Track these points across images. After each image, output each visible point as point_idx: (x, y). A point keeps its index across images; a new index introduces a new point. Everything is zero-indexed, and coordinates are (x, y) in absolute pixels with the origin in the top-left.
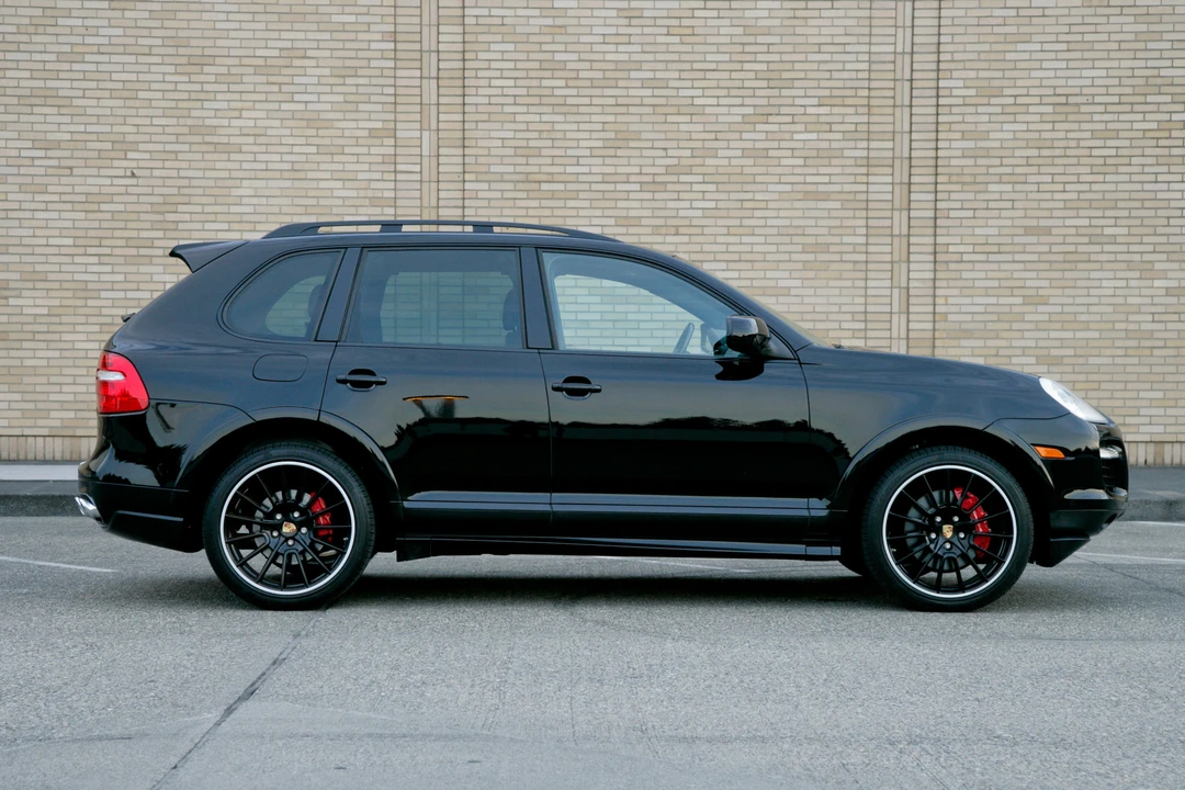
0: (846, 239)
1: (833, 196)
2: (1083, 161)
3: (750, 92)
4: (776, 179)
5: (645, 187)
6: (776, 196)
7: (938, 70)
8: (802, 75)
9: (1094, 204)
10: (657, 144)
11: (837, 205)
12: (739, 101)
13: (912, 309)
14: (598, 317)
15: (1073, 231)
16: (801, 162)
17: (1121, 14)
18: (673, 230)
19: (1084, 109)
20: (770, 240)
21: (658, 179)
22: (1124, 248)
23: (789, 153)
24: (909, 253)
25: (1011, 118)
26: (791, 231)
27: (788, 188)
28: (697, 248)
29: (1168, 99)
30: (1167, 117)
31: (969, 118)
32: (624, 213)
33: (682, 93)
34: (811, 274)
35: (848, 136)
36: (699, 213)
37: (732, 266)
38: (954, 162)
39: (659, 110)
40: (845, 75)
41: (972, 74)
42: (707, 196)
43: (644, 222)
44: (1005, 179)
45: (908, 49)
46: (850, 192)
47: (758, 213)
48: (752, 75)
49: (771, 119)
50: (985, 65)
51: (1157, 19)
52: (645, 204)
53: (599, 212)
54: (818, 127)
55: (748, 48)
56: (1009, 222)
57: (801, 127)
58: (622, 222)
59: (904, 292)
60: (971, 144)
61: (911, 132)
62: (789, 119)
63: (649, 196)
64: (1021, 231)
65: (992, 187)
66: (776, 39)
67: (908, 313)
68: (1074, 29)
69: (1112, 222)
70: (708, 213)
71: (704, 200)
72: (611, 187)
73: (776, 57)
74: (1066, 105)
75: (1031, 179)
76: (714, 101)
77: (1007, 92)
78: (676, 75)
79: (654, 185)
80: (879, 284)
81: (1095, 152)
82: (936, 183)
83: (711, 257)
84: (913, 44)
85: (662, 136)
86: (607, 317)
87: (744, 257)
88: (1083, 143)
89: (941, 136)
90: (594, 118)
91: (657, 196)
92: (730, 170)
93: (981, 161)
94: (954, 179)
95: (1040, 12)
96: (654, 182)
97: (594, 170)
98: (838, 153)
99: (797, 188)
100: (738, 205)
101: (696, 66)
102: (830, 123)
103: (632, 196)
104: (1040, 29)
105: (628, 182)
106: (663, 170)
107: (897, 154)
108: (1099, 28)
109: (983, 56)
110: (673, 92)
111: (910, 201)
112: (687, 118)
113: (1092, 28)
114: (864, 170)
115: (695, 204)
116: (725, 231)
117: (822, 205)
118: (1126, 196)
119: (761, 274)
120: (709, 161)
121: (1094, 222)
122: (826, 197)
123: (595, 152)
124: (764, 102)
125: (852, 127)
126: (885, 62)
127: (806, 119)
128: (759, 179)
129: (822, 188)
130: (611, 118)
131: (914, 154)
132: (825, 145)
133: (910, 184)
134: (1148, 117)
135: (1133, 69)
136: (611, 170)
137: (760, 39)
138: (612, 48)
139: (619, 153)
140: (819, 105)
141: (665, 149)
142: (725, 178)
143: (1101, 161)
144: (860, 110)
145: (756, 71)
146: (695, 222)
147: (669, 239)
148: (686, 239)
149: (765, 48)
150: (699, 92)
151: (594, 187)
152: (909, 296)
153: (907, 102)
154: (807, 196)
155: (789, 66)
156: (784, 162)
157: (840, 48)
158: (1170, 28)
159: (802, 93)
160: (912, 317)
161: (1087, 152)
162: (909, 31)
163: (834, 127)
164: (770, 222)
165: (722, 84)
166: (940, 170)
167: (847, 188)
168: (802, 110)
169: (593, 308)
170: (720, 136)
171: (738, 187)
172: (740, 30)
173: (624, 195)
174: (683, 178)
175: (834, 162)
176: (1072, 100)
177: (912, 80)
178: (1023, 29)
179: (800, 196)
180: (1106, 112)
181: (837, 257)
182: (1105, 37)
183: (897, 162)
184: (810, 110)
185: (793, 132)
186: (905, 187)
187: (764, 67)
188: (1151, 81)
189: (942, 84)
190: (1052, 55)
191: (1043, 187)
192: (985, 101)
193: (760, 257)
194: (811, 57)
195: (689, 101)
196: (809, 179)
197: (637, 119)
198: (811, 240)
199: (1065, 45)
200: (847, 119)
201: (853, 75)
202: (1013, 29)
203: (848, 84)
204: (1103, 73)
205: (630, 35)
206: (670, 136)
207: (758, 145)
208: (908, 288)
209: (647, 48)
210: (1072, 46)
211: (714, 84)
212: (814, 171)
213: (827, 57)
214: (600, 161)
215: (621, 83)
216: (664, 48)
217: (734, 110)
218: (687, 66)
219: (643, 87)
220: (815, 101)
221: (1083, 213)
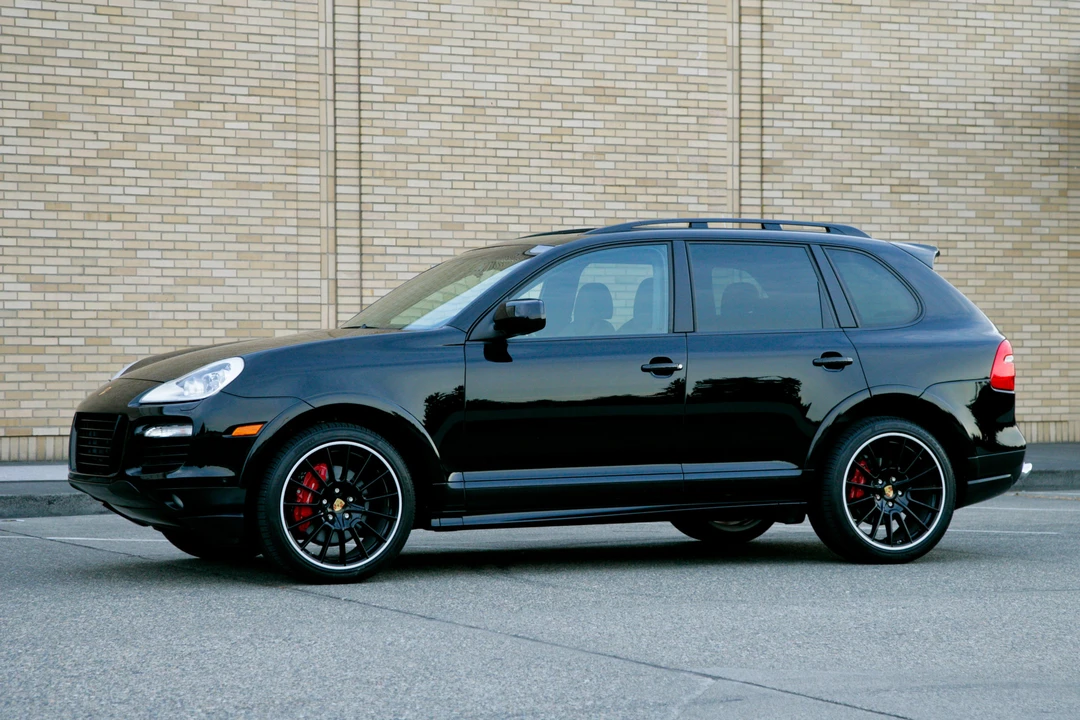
0: (278, 230)
1: (265, 187)
2: (490, 161)
3: (181, 78)
4: (209, 167)
5: (75, 171)
6: (209, 185)
7: (359, 67)
8: (231, 63)
9: (501, 203)
10: (88, 127)
11: (269, 195)
12: (170, 86)
13: (341, 300)
14: (27, 305)
15: (483, 227)
16: (232, 151)
17: (517, 25)
18: (105, 217)
19: (489, 111)
20: (204, 229)
21: (89, 163)
23: (221, 141)
24: (336, 245)
25: (426, 117)
26: (225, 220)
27: (221, 177)
28: (131, 236)
29: (558, 106)
30: (558, 123)
31: (389, 115)
32: (53, 197)
33: (112, 74)
34: (244, 264)
35: (277, 127)
36: (132, 200)
37: (167, 254)
38: (377, 157)
39: (88, 91)
40: (274, 66)
41: (390, 73)
42: (140, 182)
43: (75, 207)
44: (422, 175)
45: (330, 45)
46: (281, 183)
47: (192, 202)
48: (182, 61)
49: (203, 106)
50: (402, 65)
51: (547, 31)
52: (77, 189)
53: (27, 196)
54: (249, 117)
55: (177, 33)
56: (426, 217)
57: (232, 116)
58: (52, 206)
59: (332, 284)
60: (391, 140)
61: (335, 126)
62: (220, 107)
63: (80, 180)
64: (438, 226)
65: (411, 183)
66: (205, 26)
67: (337, 304)
68: (478, 35)
69: (515, 219)
70: (141, 200)
71: (136, 186)
72: (39, 169)
73: (205, 44)
74: (474, 108)
75: (445, 176)
76: (145, 85)
77: (422, 91)
78: (105, 56)
79: (84, 169)
80: (310, 275)
81: (500, 153)
82: (361, 177)
83: (145, 245)
84: (334, 40)
85: (93, 119)
86: (37, 305)
87: (179, 246)
88: (489, 144)
89: (364, 130)
90: (20, 96)
91: (89, 180)
92: (162, 156)
93: (401, 157)
94: (377, 173)
95: (448, 17)
96: (85, 166)
97: (21, 150)
98: (268, 144)
99: (231, 177)
100: (171, 192)
101: (125, 48)
102: (261, 114)
103: (62, 179)
104: (449, 34)
105: (58, 165)
106: (93, 154)
107: (323, 147)
108: (500, 37)
109: (400, 56)
110: (103, 74)
111: (336, 194)
112: (118, 102)
113: (493, 36)
114: (293, 162)
115: (128, 190)
116: (158, 218)
117: (254, 195)
118: (527, 195)
119: (196, 264)
120: (141, 147)
121: (501, 219)
122: (258, 187)
123: (22, 132)
124: (195, 88)
125: (281, 119)
126: (309, 56)
127: (236, 108)
128: (192, 166)
129: (254, 178)
130: (38, 97)
131: (339, 147)
132: (256, 135)
133: (336, 177)
134: (544, 122)
135: (529, 76)
136: (39, 151)
137: (190, 25)
138: (37, 23)
139: (48, 133)
140: (249, 95)
141: (96, 132)
142: (158, 165)
143: (505, 162)
144: (288, 102)
145: (186, 57)
146: (128, 209)
147: (102, 226)
148: (119, 226)
149: (194, 35)
151: (21, 169)
152: (337, 287)
153: (331, 96)
154: (241, 186)
155: (218, 54)
156: (217, 150)
157: (267, 39)
158: (558, 40)
159: (231, 81)
160: (340, 309)
161: (492, 153)
162: (330, 26)
163: (265, 118)
164: (204, 211)
165: (153, 68)
166: (364, 164)
167: (278, 179)
168: (232, 99)
169: (22, 296)
170: (152, 121)
171: (171, 174)
172: (169, 15)
173: (53, 179)
174: (115, 163)
175: (265, 152)
176: (479, 102)
177: (334, 75)
178: (434, 33)
179: (233, 185)
180: (508, 116)
181: (269, 248)
182: (504, 45)
183: (324, 155)
184: (241, 100)
185: (225, 121)
186: (331, 180)
187: (194, 53)
188: (545, 89)
189: (363, 80)
190: (460, 59)
191: (456, 184)
192: (402, 99)
193: (195, 246)
194: (240, 46)
195: (119, 84)
196: (242, 169)
197: (65, 99)
198: (245, 230)
199: (471, 50)
200: (276, 110)
201: (281, 67)
202: (425, 32)
203: (277, 75)
204: (504, 79)
205: (56, 11)
206: (101, 118)
207: (191, 132)
208: (336, 280)
209: (74, 26)
210: (478, 52)
211: (144, 67)
212: (245, 160)
213: (255, 47)
214: (26, 141)
215: (47, 61)
216: (92, 27)
217: (165, 95)
218: (116, 48)
219: (70, 67)
220: (245, 91)
221: (491, 210)
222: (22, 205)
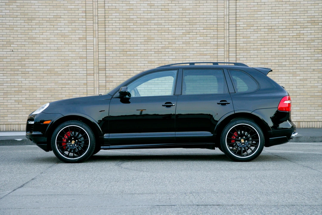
1: (208, 55)
2: (276, 44)
3: (184, 26)
4: (192, 50)
5: (156, 53)
6: (192, 55)
7: (236, 20)
8: (199, 21)
9: (280, 56)
10: (159, 41)
11: (209, 57)
12: (181, 29)
15: (274, 63)
16: (199, 45)
17: (286, 4)
19: (276, 30)
21: (159, 50)
22: (288, 68)
23: (195, 43)
25: (256, 32)
27: (196, 52)
29: (299, 27)
30: (299, 32)
31: (245, 33)
32: (150, 60)
33: (166, 26)
35: (211, 38)
36: (171, 60)
38: (241, 45)
39: (159, 31)
40: (211, 21)
41: (245, 21)
42: (173, 55)
43: (156, 62)
44: (255, 49)
45: (228, 14)
48: (185, 21)
49: (190, 33)
50: (249, 18)
51: (295, 5)
52: (156, 57)
53: (143, 60)
54: (203, 36)
55: (184, 14)
56: (256, 61)
57: (198, 36)
58: (150, 62)
60: (245, 40)
61: (229, 37)
62: (195, 33)
63: (157, 55)
64: (260, 64)
65: (251, 52)
66: (191, 12)
68: (273, 8)
69: (284, 61)
70: (173, 59)
72: (146, 53)
73: (191, 16)
74: (271, 29)
75: (262, 49)
76: (175, 29)
77: (255, 25)
78: (164, 22)
79: (158, 52)
81: (280, 42)
82: (236, 51)
84: (229, 12)
85: (160, 38)
88: (276, 39)
89: (237, 38)
90: (141, 34)
91: (159, 55)
92: (179, 48)
93: (248, 45)
94: (241, 49)
95: (263, 3)
96: (158, 51)
97: (142, 48)
98: (209, 43)
99: (198, 52)
101: (169, 19)
102: (207, 35)
103: (152, 55)
104: (264, 8)
105: (151, 51)
106: (161, 48)
107: (225, 43)
108: (280, 8)
109: (248, 16)
110: (163, 26)
111: (229, 56)
112: (167, 34)
113: (278, 8)
114: (216, 47)
115: (170, 57)
117: (205, 57)
118: (288, 54)
120: (173, 45)
121: (280, 61)
122: (206, 55)
123: (142, 43)
124: (188, 29)
125: (213, 36)
126: (221, 18)
127: (200, 33)
128: (187, 50)
129: (205, 52)
130: (146, 34)
131: (230, 43)
132: (206, 40)
133: (229, 51)
134: (294, 32)
135: (289, 19)
136: (146, 48)
137: (187, 12)
138: (146, 14)
139: (149, 43)
140: (204, 30)
141: (161, 42)
142: (178, 50)
143: (281, 44)
144: (215, 31)
145: (186, 20)
149: (188, 14)
150: (170, 26)
151: (142, 53)
153: (228, 28)
154: (201, 54)
155: (195, 19)
156: (194, 45)
157: (209, 14)
158: (299, 7)
159: (199, 26)
161: (277, 42)
162: (228, 9)
165: (177, 24)
166: (237, 47)
167: (212, 52)
168: (199, 31)
170: (176, 38)
171: (182, 52)
172: (181, 9)
173: (150, 55)
174: (166, 50)
175: (208, 45)
176: (273, 27)
177: (229, 22)
178: (259, 8)
179: (199, 55)
180: (282, 31)
182: (282, 10)
183: (225, 45)
184: (201, 31)
185: (197, 37)
187: (188, 19)
188: (294, 22)
189: (237, 23)
190: (267, 15)
191: (265, 51)
192: (249, 28)
194: (201, 16)
195: (168, 29)
196: (201, 50)
197: (153, 34)
199: (271, 12)
200: (211, 33)
201: (213, 21)
202: (256, 8)
203: (211, 24)
204: (281, 20)
205: (151, 11)
206: (162, 38)
207: (187, 41)
209: (156, 14)
210: (273, 13)
211: (174, 24)
212: (202, 48)
213: (205, 16)
214: (143, 45)
215: (149, 24)
216: (160, 14)
217: (180, 31)
218: (167, 19)
219: (155, 25)
220: (202, 28)
221: (277, 58)
222: (142, 62)
